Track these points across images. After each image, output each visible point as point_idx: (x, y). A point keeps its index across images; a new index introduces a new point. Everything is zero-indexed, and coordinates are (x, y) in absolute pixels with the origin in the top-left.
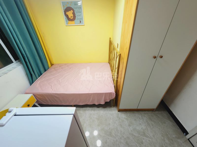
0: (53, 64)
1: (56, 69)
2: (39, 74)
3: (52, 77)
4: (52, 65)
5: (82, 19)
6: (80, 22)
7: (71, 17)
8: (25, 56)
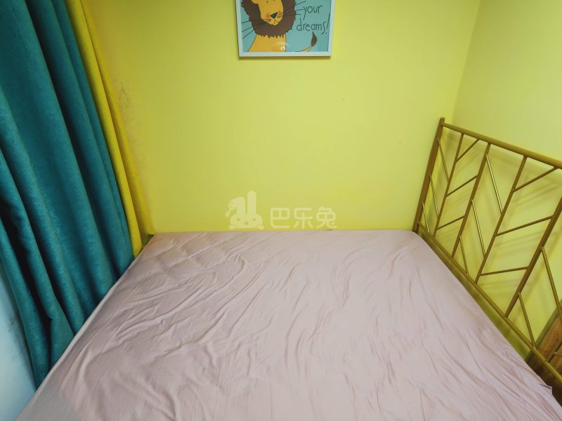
0: (152, 236)
1: (173, 263)
2: (86, 295)
3: (158, 320)
4: (147, 238)
5: (325, 26)
6: (314, 40)
7: (274, 16)
8: (23, 213)
